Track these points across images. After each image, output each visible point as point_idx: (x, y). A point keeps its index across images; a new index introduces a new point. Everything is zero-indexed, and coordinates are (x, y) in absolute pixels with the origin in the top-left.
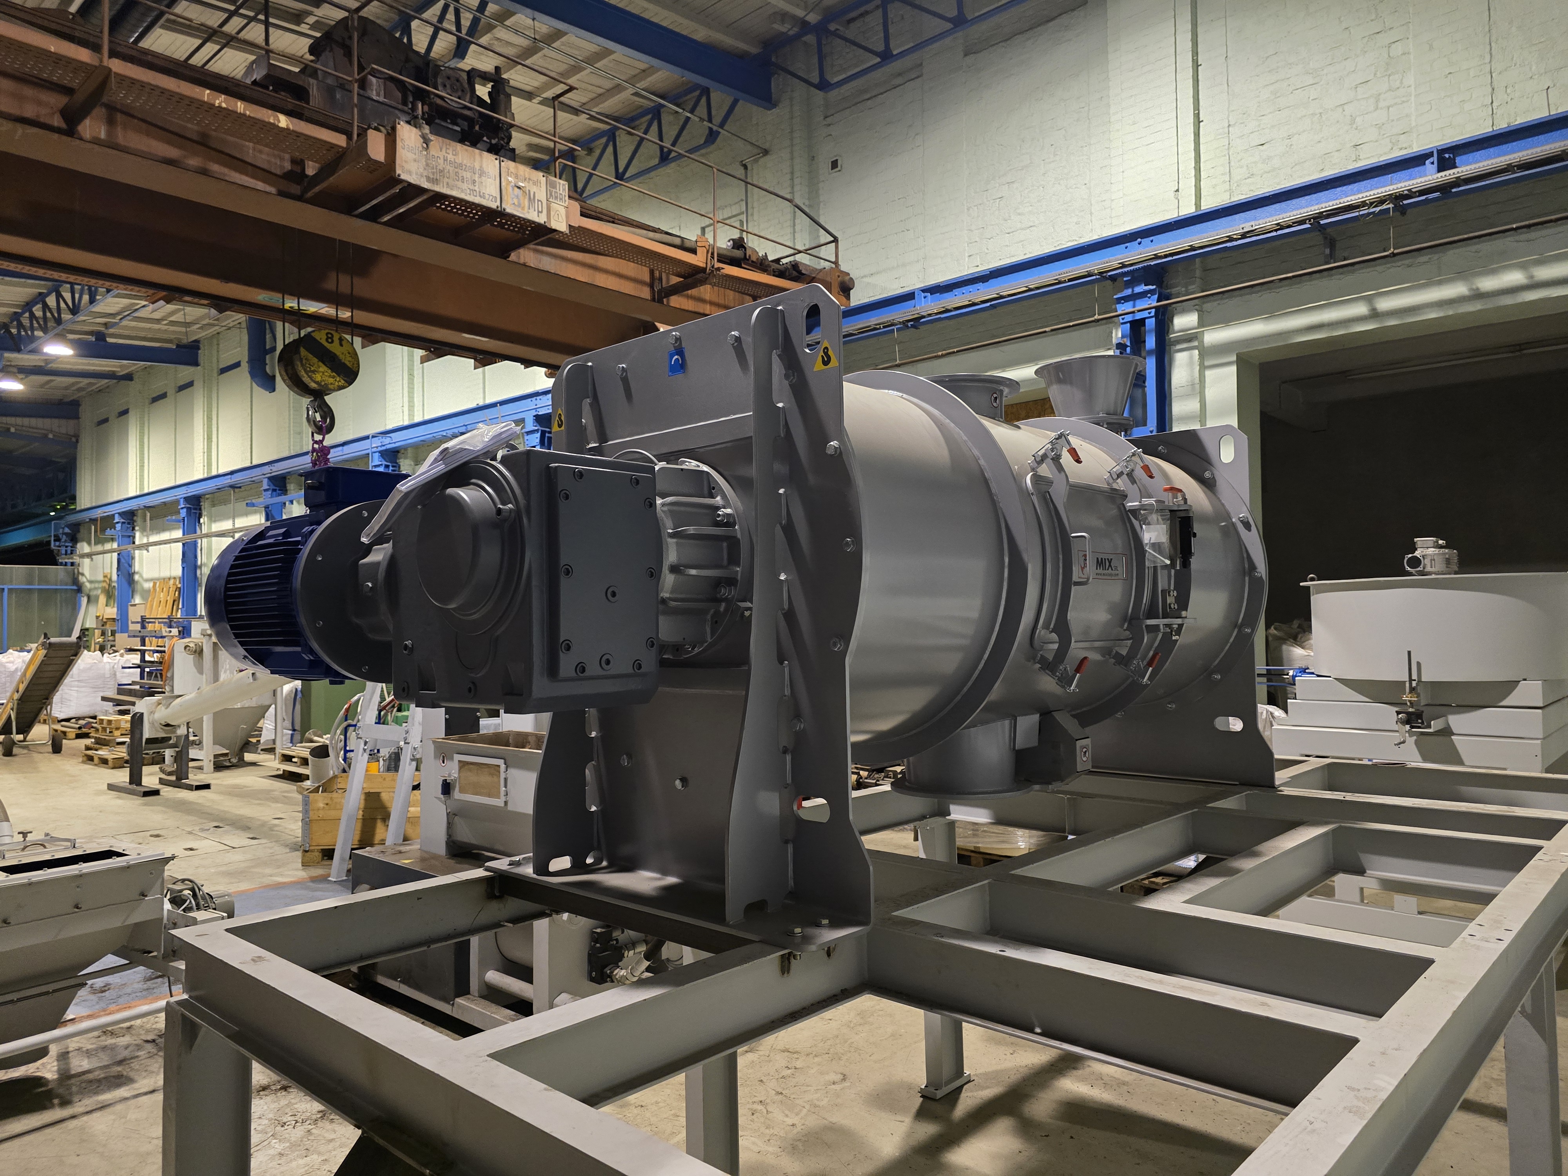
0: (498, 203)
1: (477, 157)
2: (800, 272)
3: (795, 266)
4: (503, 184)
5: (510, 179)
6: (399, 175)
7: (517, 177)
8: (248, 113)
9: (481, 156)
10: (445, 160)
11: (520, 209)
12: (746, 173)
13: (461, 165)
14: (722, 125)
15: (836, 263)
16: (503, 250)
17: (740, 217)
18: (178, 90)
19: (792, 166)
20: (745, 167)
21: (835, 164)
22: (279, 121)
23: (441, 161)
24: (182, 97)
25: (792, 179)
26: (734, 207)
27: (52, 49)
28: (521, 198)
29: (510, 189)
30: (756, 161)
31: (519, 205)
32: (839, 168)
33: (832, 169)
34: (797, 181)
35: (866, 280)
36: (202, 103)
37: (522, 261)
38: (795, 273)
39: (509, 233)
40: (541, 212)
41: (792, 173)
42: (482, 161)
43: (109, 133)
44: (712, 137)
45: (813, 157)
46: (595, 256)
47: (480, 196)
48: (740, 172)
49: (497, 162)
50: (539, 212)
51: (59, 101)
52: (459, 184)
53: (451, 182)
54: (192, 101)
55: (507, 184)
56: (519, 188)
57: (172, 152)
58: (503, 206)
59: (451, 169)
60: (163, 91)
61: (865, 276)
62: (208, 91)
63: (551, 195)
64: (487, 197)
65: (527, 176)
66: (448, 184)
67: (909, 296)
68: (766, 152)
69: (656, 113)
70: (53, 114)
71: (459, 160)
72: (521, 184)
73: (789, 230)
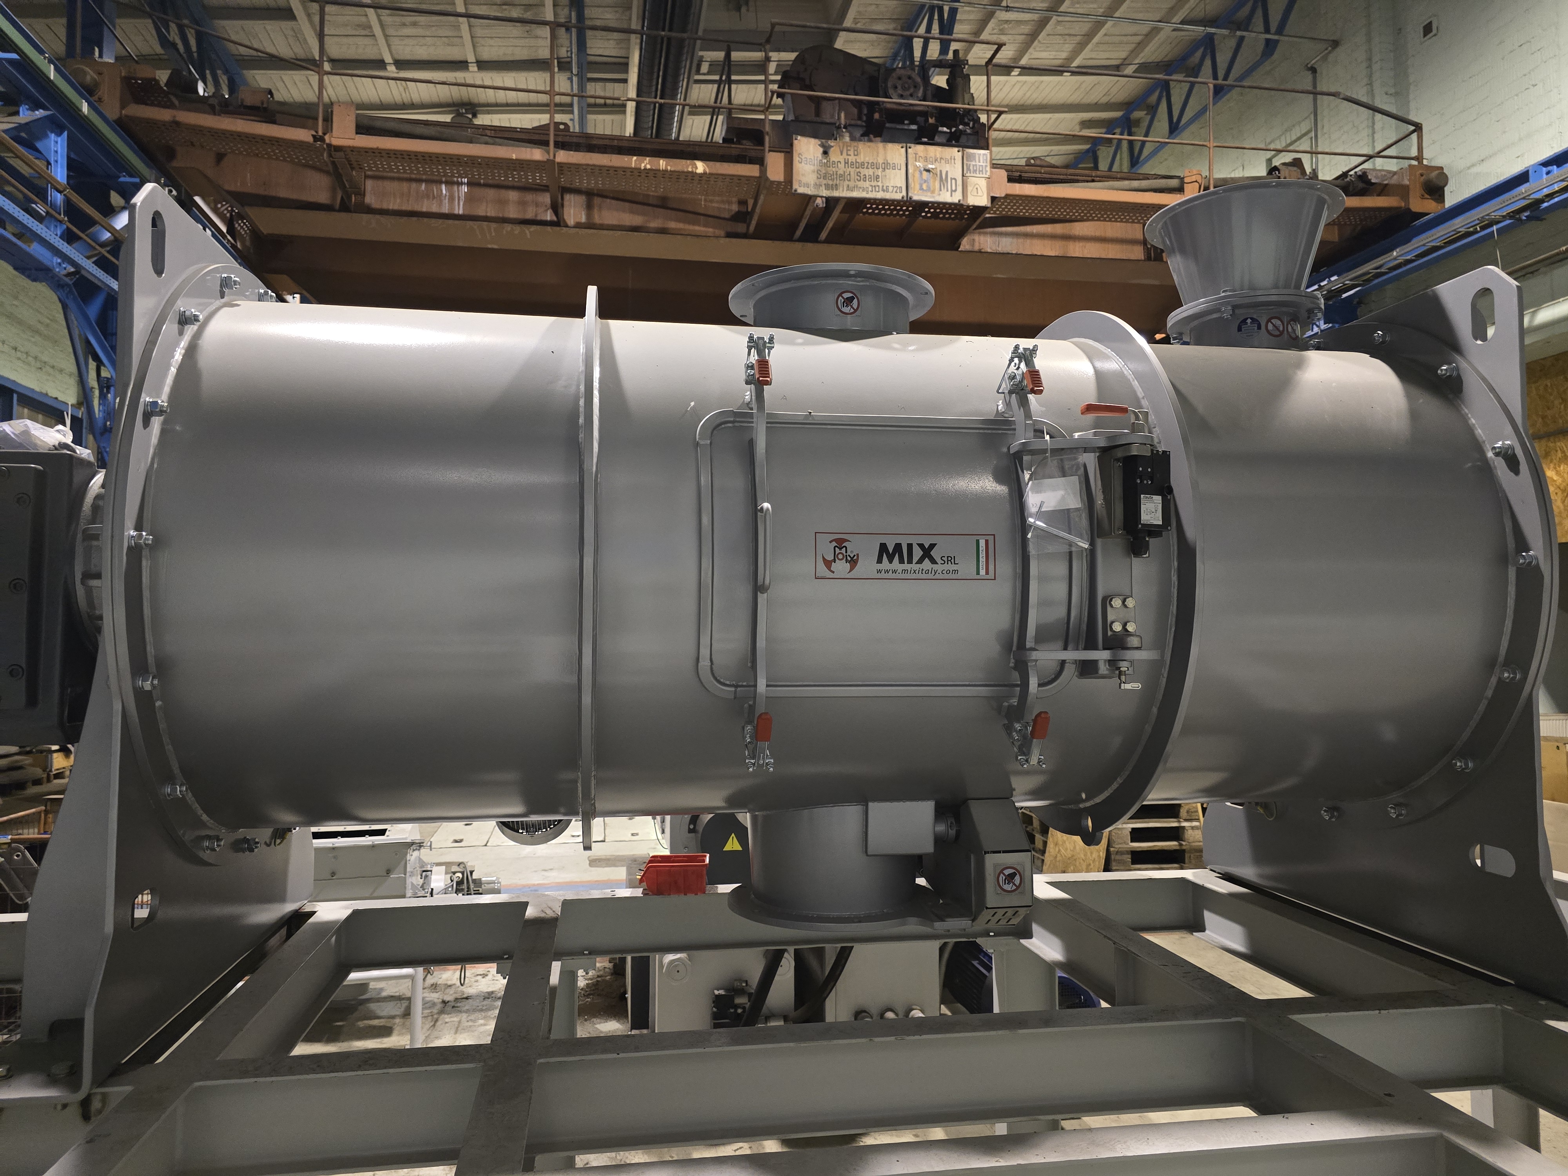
0: (904, 193)
1: (881, 150)
2: (1369, 183)
3: (1363, 177)
4: (910, 171)
5: (918, 164)
6: (796, 191)
7: (926, 159)
8: (669, 168)
9: (885, 147)
10: (846, 163)
11: (929, 194)
12: (1315, 79)
13: (862, 164)
14: (1280, 31)
15: (1419, 158)
16: (952, 242)
17: (1310, 135)
18: (610, 164)
19: (1370, 51)
20: (1313, 70)
21: (1428, 29)
22: (696, 168)
23: (842, 166)
24: (616, 169)
25: (1369, 67)
26: (1303, 124)
27: (514, 157)
28: (931, 181)
29: (917, 174)
30: (1325, 59)
31: (929, 189)
32: (1434, 31)
33: (1425, 36)
34: (1376, 67)
35: (1474, 170)
36: (632, 170)
37: (976, 248)
38: (1361, 185)
39: (945, 221)
40: (956, 190)
41: (1370, 59)
42: (885, 153)
43: (589, 216)
44: (1270, 47)
45: (1400, 29)
46: (1067, 224)
47: (883, 190)
48: (1305, 81)
49: (904, 149)
50: (952, 191)
51: (546, 198)
52: (861, 184)
53: (852, 184)
54: (625, 170)
55: (915, 171)
56: (928, 171)
57: (636, 220)
58: (910, 194)
59: (852, 171)
60: (601, 168)
61: (1473, 165)
62: (635, 158)
63: (968, 169)
64: (891, 189)
65: (938, 156)
66: (848, 186)
67: (1522, 178)
68: (1335, 44)
69: (1209, 44)
70: (547, 210)
71: (861, 158)
72: (930, 166)
73: (1365, 133)
